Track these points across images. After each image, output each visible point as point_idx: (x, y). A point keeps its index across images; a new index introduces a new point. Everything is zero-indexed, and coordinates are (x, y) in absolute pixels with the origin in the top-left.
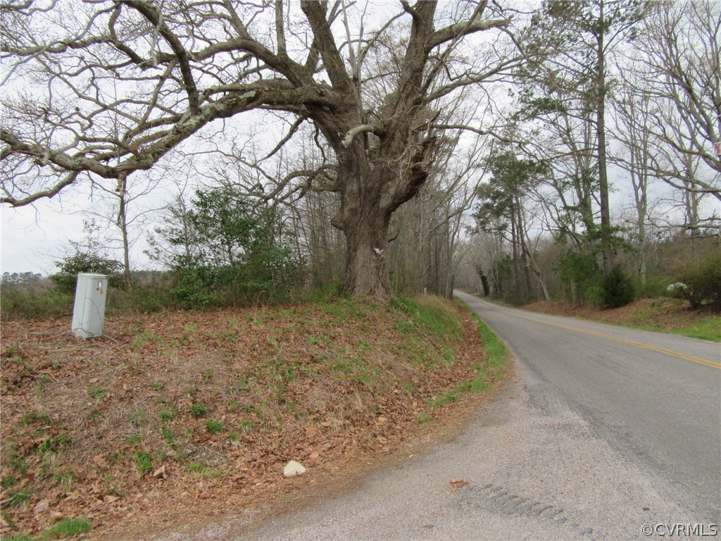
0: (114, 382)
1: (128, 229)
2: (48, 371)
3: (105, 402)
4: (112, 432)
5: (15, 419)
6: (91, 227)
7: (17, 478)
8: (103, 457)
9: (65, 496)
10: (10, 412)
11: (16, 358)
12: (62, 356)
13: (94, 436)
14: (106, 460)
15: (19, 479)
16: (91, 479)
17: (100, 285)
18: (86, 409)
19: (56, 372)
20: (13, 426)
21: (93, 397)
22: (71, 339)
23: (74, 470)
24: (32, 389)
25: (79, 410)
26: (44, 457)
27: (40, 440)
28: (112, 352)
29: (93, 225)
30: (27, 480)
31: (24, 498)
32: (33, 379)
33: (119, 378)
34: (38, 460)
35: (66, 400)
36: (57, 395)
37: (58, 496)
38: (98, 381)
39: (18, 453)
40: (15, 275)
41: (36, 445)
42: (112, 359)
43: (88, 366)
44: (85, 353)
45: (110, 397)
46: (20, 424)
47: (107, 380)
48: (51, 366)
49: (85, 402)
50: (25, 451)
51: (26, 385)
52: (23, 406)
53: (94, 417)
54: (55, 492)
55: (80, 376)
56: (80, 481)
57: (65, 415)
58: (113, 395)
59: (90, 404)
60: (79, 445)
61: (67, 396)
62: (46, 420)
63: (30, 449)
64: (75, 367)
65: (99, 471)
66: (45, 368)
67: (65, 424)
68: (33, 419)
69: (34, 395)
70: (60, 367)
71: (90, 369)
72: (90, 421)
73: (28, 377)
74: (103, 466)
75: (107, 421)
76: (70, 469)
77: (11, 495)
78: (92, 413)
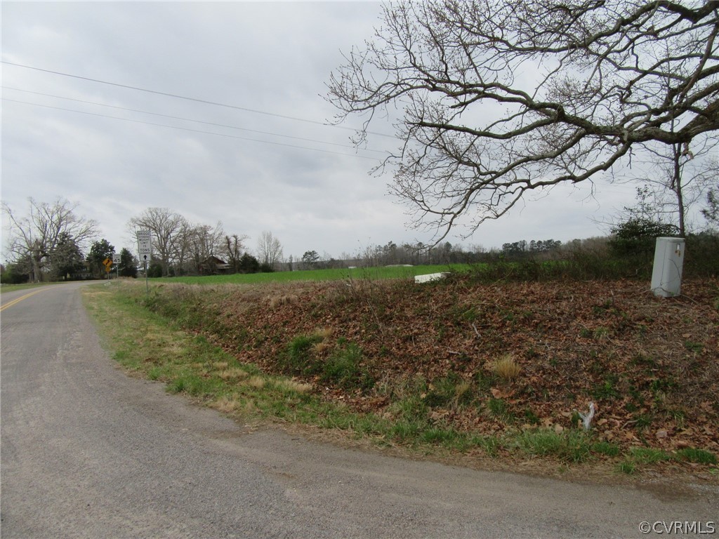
0: (707, 339)
1: (684, 192)
2: (643, 323)
3: (703, 356)
4: (714, 384)
5: (626, 359)
6: (644, 193)
7: (637, 406)
8: (710, 405)
9: (681, 430)
10: (621, 353)
11: (612, 310)
12: (650, 311)
13: (698, 385)
14: (713, 408)
15: (638, 407)
16: (702, 422)
17: (678, 248)
18: (685, 360)
19: (650, 325)
20: (625, 365)
21: (690, 350)
22: (651, 297)
23: (684, 411)
24: (634, 337)
25: (679, 360)
26: (657, 394)
27: (651, 379)
28: (697, 312)
29: (646, 191)
30: (646, 409)
31: (646, 424)
32: (633, 329)
33: (712, 336)
34: (651, 396)
35: (665, 350)
36: (655, 344)
37: (674, 429)
38: (690, 336)
39: (634, 386)
40: (540, 242)
41: (648, 383)
42: (699, 318)
43: (677, 323)
44: (670, 310)
45: (707, 352)
46: (630, 363)
47: (700, 337)
48: (644, 319)
49: (683, 354)
50: (639, 386)
51: (628, 333)
52: (630, 349)
53: (695, 368)
54: (671, 425)
55: (672, 331)
56: (691, 421)
57: (667, 362)
58: (709, 351)
59: (688, 356)
60: (685, 390)
61: (665, 346)
62: (651, 363)
63: (643, 385)
64: (665, 321)
65: (708, 416)
66: (639, 320)
67: (670, 370)
68: (640, 361)
69: (636, 342)
70: (653, 321)
71: (680, 325)
72: (691, 371)
73: (628, 326)
74: (710, 412)
75: (707, 373)
76: (681, 409)
77: (635, 418)
78: (692, 364)
